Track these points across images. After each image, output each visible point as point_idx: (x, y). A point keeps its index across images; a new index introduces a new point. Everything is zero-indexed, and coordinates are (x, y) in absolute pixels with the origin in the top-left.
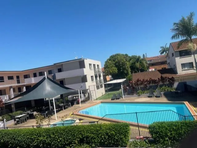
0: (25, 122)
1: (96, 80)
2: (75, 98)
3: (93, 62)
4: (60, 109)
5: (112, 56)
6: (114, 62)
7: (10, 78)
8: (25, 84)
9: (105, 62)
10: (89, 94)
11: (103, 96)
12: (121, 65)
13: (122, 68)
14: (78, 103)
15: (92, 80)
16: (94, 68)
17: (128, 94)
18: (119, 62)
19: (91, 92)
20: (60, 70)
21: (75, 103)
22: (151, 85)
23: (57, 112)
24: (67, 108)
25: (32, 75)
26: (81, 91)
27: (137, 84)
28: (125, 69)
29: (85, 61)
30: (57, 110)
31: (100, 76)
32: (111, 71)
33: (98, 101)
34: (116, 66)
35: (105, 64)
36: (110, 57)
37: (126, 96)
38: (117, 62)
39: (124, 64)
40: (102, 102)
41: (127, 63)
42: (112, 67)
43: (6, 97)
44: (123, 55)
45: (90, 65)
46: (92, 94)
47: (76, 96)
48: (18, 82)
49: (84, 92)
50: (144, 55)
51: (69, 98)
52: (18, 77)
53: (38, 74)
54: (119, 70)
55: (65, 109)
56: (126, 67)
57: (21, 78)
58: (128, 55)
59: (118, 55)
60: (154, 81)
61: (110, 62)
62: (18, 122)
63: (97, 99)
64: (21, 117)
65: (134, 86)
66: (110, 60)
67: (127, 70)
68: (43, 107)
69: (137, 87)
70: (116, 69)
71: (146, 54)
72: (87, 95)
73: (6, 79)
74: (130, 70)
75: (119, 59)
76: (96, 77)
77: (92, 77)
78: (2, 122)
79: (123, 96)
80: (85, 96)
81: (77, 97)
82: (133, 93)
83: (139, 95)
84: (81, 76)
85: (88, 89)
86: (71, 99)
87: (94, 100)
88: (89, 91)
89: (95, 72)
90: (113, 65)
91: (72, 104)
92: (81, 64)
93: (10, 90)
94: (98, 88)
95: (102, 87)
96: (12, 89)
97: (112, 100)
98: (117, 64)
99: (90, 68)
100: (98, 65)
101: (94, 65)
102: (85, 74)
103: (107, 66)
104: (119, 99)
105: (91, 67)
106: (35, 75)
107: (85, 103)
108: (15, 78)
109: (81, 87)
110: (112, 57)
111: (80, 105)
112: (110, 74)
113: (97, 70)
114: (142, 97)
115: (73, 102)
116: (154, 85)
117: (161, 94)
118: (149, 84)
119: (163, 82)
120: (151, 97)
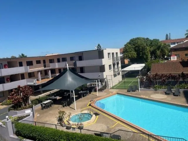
0: (50, 107)
1: (114, 68)
2: (93, 85)
3: (111, 51)
4: (79, 97)
5: (132, 39)
6: (134, 46)
7: (38, 62)
8: (50, 68)
9: (125, 46)
10: (106, 83)
11: (119, 83)
12: (141, 50)
13: (141, 53)
14: (95, 91)
15: (110, 68)
16: (113, 57)
17: (145, 87)
18: (139, 47)
19: (108, 81)
20: (81, 59)
21: (93, 91)
22: (170, 80)
23: (77, 99)
24: (85, 96)
25: (56, 60)
26: (99, 80)
27: (155, 78)
28: (145, 54)
29: (104, 51)
30: (77, 96)
31: (118, 64)
32: (130, 56)
33: (115, 91)
34: (135, 51)
35: (125, 48)
36: (130, 41)
37: (142, 89)
38: (136, 46)
39: (144, 49)
40: (118, 93)
41: (148, 48)
42: (131, 51)
43: (34, 81)
44: (144, 39)
45: (109, 54)
46: (109, 83)
47: (94, 84)
48: (45, 66)
49: (102, 81)
50: (167, 35)
51: (88, 85)
52: (44, 62)
53: (61, 60)
54: (138, 54)
55: (84, 96)
56: (146, 52)
57: (47, 63)
58: (149, 39)
59: (138, 39)
60: (173, 77)
61: (129, 45)
62: (44, 107)
63: (113, 88)
64: (47, 103)
65: (152, 80)
66: (130, 43)
67: (147, 56)
68: (65, 93)
69: (155, 81)
70: (136, 53)
71: (170, 34)
72: (104, 84)
73: (34, 63)
74: (149, 56)
75: (139, 43)
76: (114, 65)
77: (110, 66)
78: (32, 109)
79: (139, 88)
80: (102, 84)
81: (95, 85)
82: (150, 87)
83: (156, 90)
84: (99, 66)
85: (105, 78)
86: (90, 87)
87: (111, 89)
88: (106, 79)
89: (113, 60)
90: (132, 49)
91: (90, 92)
92: (100, 54)
93: (38, 73)
94: (115, 76)
95: (119, 74)
96: (39, 73)
97: (128, 91)
98: (137, 49)
99: (109, 58)
100: (117, 53)
101: (113, 54)
102: (103, 64)
103: (127, 50)
104: (135, 91)
105: (110, 56)
106: (59, 61)
107: (102, 92)
108: (42, 62)
109: (99, 76)
110: (132, 41)
111: (98, 94)
112: (129, 58)
113: (115, 59)
114: (158, 93)
115: (91, 89)
116: (173, 80)
117: (180, 92)
118: (168, 79)
119: (183, 79)
120: (169, 94)
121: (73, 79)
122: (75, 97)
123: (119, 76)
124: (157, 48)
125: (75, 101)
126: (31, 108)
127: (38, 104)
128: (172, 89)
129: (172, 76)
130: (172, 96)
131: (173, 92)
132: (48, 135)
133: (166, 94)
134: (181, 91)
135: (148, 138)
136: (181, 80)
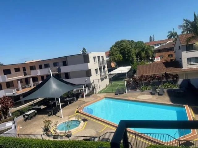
0: (34, 118)
1: (100, 72)
2: (79, 91)
3: (96, 54)
4: (65, 104)
5: (117, 42)
6: (119, 49)
7: (17, 70)
8: (32, 76)
9: (110, 49)
10: (93, 87)
11: (107, 87)
12: (126, 53)
13: (127, 55)
14: (83, 97)
15: (97, 73)
16: (98, 60)
17: (132, 89)
18: (124, 49)
19: (95, 85)
20: (65, 64)
21: (80, 97)
22: (155, 81)
23: (63, 106)
24: (72, 103)
25: (37, 67)
26: (86, 85)
27: (141, 80)
28: (129, 56)
29: (90, 55)
30: (63, 104)
31: (104, 67)
32: (116, 59)
33: (102, 95)
34: (121, 53)
35: (110, 51)
36: (115, 44)
37: (129, 91)
38: (122, 49)
39: (129, 51)
40: (105, 97)
41: (133, 50)
42: (116, 54)
43: (14, 91)
44: (128, 41)
45: (94, 58)
46: (96, 88)
47: (80, 90)
48: (25, 74)
49: (89, 86)
50: (151, 37)
51: (75, 92)
52: (24, 69)
53: (43, 66)
54: (124, 57)
55: (70, 103)
56: (131, 54)
57: (28, 70)
58: (133, 41)
59: (123, 41)
61: (115, 48)
62: (27, 118)
63: (100, 92)
64: (30, 114)
65: (138, 82)
66: (115, 46)
67: (133, 58)
68: (50, 102)
69: (141, 83)
70: (121, 56)
71: (153, 35)
72: (91, 89)
73: (13, 71)
74: (135, 58)
75: (124, 46)
76: (100, 69)
77: (96, 70)
79: (127, 91)
80: (89, 89)
81: (82, 91)
82: (137, 88)
83: (142, 91)
84: (85, 70)
85: (92, 83)
86: (76, 93)
87: (98, 93)
88: (93, 84)
89: (99, 64)
90: (118, 52)
91: (77, 98)
92: (85, 58)
94: (102, 80)
95: (106, 78)
96: (19, 82)
97: (115, 94)
98: (122, 51)
99: (94, 62)
100: (102, 57)
101: (99, 57)
102: (89, 69)
103: (112, 53)
104: (122, 94)
105: (95, 60)
106: (41, 67)
107: (89, 97)
108: (21, 69)
109: (86, 81)
110: (117, 43)
111: (85, 99)
112: (115, 61)
113: (101, 63)
114: (144, 94)
115: (78, 95)
116: (157, 81)
117: (164, 92)
118: (153, 80)
119: (167, 79)
120: (154, 94)
121: (58, 85)
122: (61, 105)
123: (106, 79)
124: (142, 50)
125: (62, 108)
126: (12, 120)
127: (20, 116)
128: (157, 90)
129: (156, 76)
130: (157, 96)
131: (158, 92)
132: (34, 146)
133: (152, 94)
134: (165, 90)
135: (135, 137)
136: (165, 80)
